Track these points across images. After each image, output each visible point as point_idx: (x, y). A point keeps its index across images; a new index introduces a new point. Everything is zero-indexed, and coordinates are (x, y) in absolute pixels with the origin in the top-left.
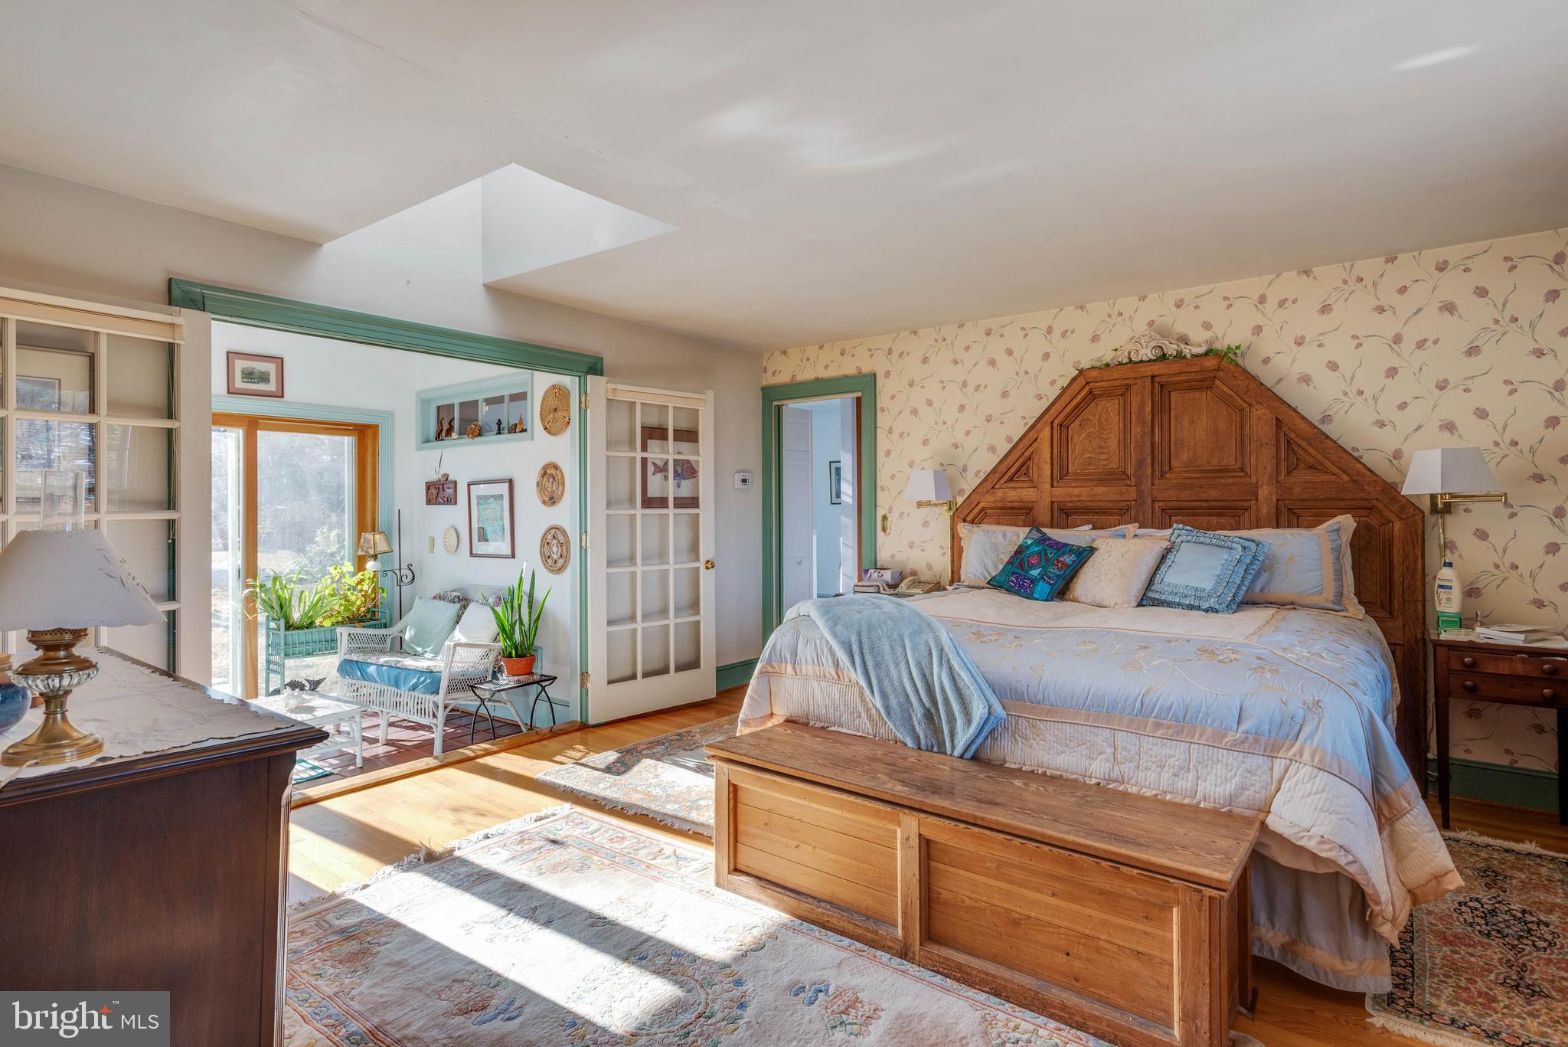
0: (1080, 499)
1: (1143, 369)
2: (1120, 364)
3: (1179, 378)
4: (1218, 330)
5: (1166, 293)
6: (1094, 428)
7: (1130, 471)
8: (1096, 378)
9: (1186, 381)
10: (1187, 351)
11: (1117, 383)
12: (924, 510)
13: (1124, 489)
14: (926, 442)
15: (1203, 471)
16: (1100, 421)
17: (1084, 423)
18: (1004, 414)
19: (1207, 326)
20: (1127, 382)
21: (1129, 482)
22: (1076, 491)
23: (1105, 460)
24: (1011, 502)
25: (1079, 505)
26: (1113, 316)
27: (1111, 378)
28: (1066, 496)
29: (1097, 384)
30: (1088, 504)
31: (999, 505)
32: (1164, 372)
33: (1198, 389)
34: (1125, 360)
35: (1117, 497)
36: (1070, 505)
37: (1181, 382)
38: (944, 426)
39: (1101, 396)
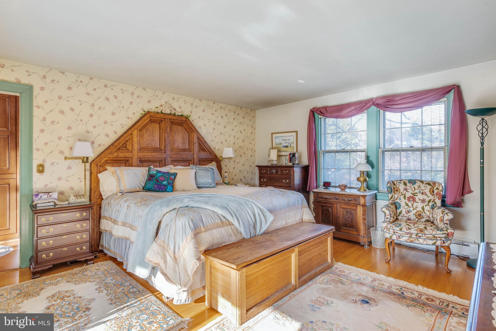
0: (148, 157)
1: (167, 116)
2: (158, 112)
3: (176, 121)
4: (183, 109)
5: (170, 94)
6: (151, 132)
7: (163, 148)
8: (153, 115)
9: (178, 123)
10: (177, 114)
11: (159, 119)
12: (68, 161)
13: (162, 154)
14: (69, 128)
15: (181, 150)
16: (152, 130)
17: (147, 130)
18: (113, 122)
19: (180, 107)
20: (162, 119)
21: (162, 152)
22: (146, 154)
23: (154, 144)
24: (121, 158)
25: (147, 159)
26: (155, 96)
27: (158, 117)
28: (143, 156)
29: (153, 118)
30: (150, 158)
31: (114, 159)
32: (172, 118)
33: (179, 125)
34: (160, 112)
35: (160, 157)
36: (143, 159)
37: (176, 122)
38: (81, 122)
39: (153, 122)
